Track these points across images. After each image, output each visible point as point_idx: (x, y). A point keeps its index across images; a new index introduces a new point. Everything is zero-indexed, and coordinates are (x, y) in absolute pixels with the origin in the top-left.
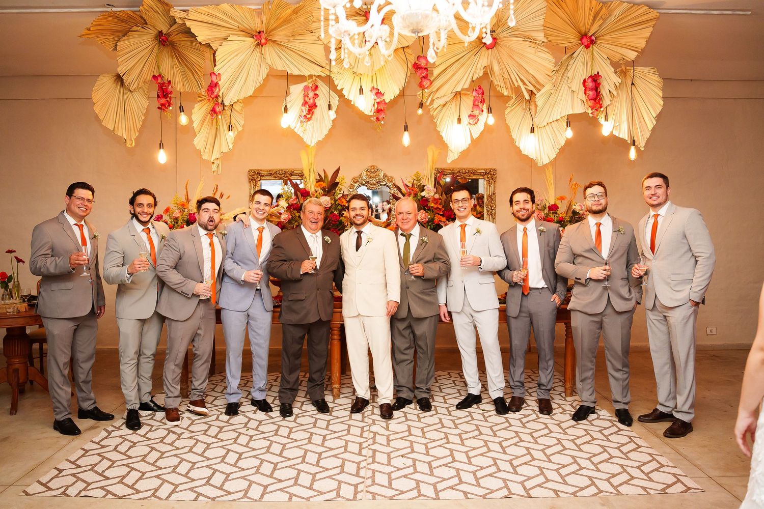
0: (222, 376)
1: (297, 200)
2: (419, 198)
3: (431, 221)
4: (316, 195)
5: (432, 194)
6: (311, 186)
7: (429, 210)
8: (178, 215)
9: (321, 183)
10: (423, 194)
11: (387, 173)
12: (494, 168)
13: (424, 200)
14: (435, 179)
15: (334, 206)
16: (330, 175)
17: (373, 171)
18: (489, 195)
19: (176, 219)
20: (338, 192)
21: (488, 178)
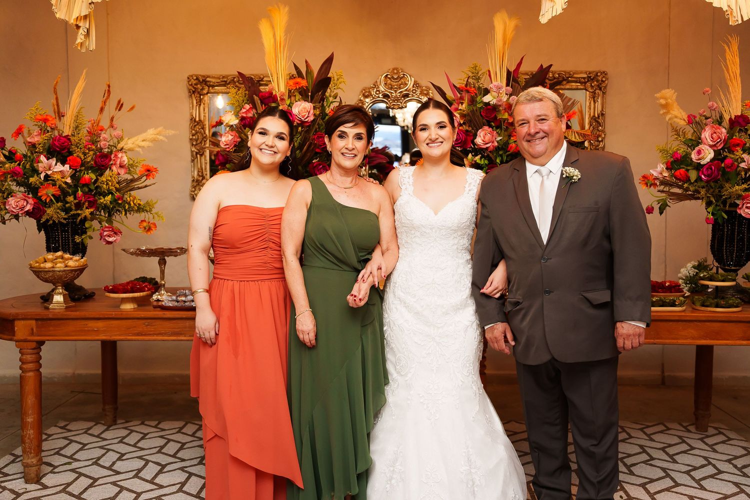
0: (126, 428)
1: (254, 111)
2: (479, 106)
3: (502, 149)
4: (288, 102)
5: (505, 98)
6: (279, 86)
7: (497, 127)
8: (36, 139)
9: (299, 80)
10: (487, 99)
11: (419, 81)
12: (603, 69)
13: (487, 109)
14: (509, 73)
15: (320, 121)
16: (316, 69)
17: (395, 78)
18: (594, 116)
19: (33, 146)
20: (331, 99)
21: (592, 87)
